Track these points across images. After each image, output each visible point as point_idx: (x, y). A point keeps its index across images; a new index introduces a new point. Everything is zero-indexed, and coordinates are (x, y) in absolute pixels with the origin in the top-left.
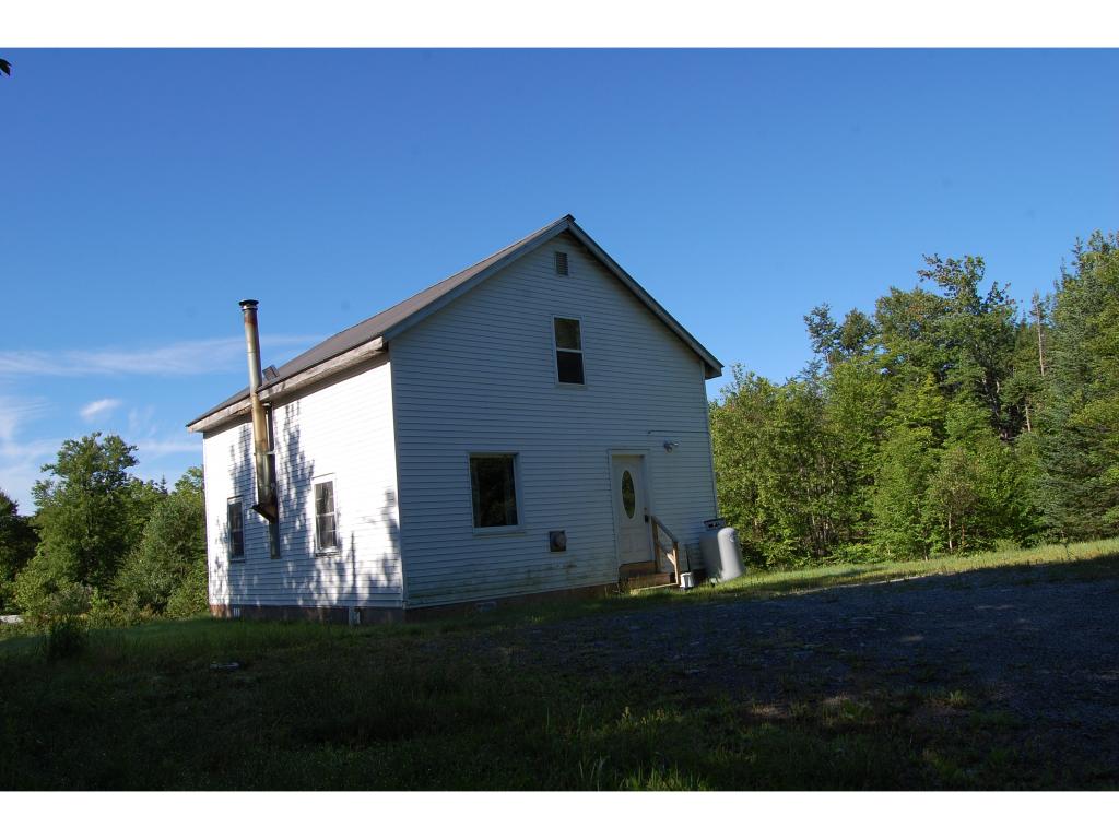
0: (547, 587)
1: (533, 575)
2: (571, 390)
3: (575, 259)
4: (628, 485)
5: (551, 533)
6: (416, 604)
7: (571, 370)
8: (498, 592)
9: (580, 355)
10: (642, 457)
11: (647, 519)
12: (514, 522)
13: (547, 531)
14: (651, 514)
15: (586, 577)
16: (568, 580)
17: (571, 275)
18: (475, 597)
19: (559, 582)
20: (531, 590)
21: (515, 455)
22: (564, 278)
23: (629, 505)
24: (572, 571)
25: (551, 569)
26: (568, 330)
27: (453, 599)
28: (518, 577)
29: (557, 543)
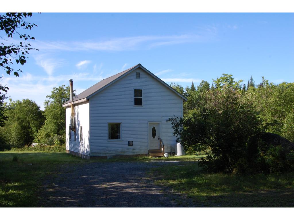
0: (127, 154)
1: (123, 151)
2: (138, 107)
3: (142, 74)
4: (154, 130)
5: (129, 142)
6: (92, 155)
7: (138, 102)
8: (113, 154)
9: (142, 98)
10: (159, 123)
11: (159, 139)
12: (120, 139)
13: (128, 141)
14: (160, 138)
15: (138, 152)
16: (133, 152)
17: (140, 78)
18: (107, 155)
19: (130, 153)
20: (122, 154)
21: (121, 123)
22: (139, 79)
23: (154, 135)
24: (134, 150)
25: (128, 150)
26: (138, 92)
27: (102, 155)
28: (119, 151)
29: (130, 144)
